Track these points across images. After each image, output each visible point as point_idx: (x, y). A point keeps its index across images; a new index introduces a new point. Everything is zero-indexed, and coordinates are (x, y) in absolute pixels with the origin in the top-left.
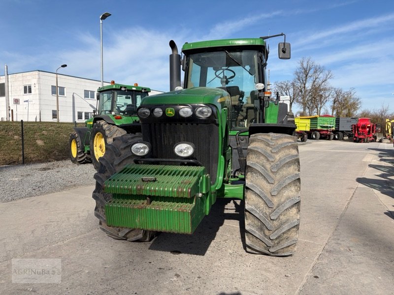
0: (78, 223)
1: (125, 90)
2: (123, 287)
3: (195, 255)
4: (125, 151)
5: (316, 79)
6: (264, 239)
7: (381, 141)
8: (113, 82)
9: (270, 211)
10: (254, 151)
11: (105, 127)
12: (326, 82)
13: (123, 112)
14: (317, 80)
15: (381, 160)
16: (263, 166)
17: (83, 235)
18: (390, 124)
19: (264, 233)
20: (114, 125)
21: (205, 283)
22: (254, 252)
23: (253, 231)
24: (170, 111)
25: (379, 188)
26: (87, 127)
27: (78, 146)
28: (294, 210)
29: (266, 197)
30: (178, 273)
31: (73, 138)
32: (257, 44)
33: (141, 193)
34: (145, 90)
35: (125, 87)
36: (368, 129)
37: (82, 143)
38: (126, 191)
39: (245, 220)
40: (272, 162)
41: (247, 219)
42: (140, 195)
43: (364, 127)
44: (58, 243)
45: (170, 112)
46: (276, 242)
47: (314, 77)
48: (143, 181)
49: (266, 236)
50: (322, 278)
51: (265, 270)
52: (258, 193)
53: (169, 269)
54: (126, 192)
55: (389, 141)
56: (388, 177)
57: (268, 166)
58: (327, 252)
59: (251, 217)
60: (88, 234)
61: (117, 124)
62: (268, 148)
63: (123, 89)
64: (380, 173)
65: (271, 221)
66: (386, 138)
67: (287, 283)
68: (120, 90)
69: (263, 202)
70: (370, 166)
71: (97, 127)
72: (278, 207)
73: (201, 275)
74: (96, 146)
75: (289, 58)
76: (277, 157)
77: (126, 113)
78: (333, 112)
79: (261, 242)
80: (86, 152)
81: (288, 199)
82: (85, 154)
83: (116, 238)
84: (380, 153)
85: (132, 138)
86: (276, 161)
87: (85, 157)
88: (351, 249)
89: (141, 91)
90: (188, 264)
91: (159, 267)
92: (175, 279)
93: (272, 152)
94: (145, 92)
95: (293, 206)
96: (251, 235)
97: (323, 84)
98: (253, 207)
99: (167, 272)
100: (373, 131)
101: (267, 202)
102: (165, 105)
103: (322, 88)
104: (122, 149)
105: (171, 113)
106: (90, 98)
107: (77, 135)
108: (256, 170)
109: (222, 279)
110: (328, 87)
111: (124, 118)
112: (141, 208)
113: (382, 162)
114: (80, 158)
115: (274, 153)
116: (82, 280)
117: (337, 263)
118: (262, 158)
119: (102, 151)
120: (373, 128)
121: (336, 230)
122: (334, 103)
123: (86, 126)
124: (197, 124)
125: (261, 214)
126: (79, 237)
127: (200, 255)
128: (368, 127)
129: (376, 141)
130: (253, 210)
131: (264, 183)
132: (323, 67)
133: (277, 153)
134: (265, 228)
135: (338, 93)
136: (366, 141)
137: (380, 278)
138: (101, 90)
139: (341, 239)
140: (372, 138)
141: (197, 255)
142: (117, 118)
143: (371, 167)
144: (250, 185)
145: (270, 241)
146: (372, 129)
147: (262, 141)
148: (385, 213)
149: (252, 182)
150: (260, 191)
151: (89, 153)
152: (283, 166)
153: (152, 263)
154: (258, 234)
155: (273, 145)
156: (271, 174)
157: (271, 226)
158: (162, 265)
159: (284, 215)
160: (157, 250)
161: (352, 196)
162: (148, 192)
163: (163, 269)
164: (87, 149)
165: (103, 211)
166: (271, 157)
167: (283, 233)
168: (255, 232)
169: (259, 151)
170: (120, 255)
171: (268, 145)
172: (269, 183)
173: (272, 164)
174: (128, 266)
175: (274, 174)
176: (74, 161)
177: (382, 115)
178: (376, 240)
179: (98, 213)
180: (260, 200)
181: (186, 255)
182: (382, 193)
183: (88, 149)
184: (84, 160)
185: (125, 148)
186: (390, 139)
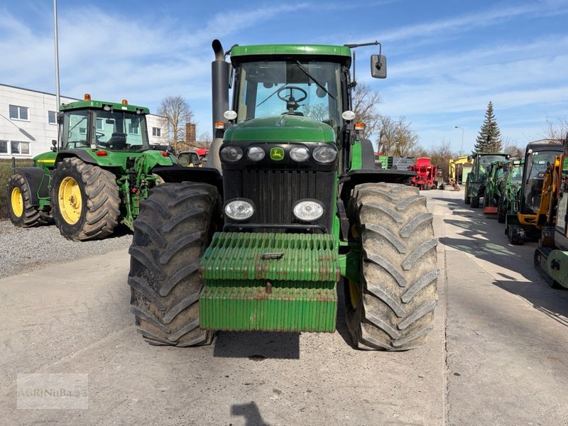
0: (78, 324)
1: (110, 111)
2: (207, 417)
3: (287, 360)
4: (176, 210)
5: (359, 102)
6: (390, 330)
7: (442, 188)
8: (88, 97)
9: (401, 292)
10: (372, 208)
11: (81, 168)
12: (373, 107)
13: (107, 145)
14: (361, 104)
15: (455, 213)
16: (388, 230)
17: (96, 343)
18: (454, 166)
19: (391, 322)
20: (95, 165)
21: (322, 399)
22: (369, 348)
23: (376, 320)
24: (277, 153)
25: (469, 250)
26: (38, 168)
27: (26, 198)
28: (432, 288)
29: (396, 272)
30: (276, 388)
31: (14, 184)
32: (342, 55)
33: (263, 277)
34: (141, 110)
35: (110, 106)
36: (428, 172)
37: (34, 194)
38: (239, 275)
39: (365, 305)
40: (401, 223)
41: (367, 304)
42: (260, 280)
43: (423, 170)
44: (60, 359)
45: (277, 155)
46: (404, 332)
47: (357, 100)
48: (263, 258)
49: (392, 325)
50: (465, 376)
51: (390, 371)
52: (386, 268)
53: (261, 384)
54: (239, 277)
55: (453, 188)
56: (474, 236)
57: (396, 230)
58: (452, 339)
59: (374, 300)
60: (103, 341)
61: (100, 164)
62: (391, 204)
63: (107, 108)
64: (461, 230)
65: (402, 305)
66: (448, 183)
67: (427, 387)
68: (102, 109)
69: (392, 279)
70: (446, 221)
71: (64, 169)
72: (412, 285)
73: (311, 388)
74: (62, 198)
75: (385, 77)
76: (406, 216)
77: (111, 146)
78: (379, 148)
79: (384, 335)
80: (41, 208)
81: (424, 274)
82: (38, 211)
83: (159, 343)
84: (449, 204)
85: (182, 190)
86: (406, 222)
87: (38, 215)
88: (478, 332)
89: (135, 113)
90: (283, 374)
91: (244, 382)
92: (276, 397)
93: (397, 210)
94: (141, 114)
95: (430, 284)
96: (371, 326)
97: (369, 109)
98: (378, 287)
99: (260, 388)
100: (434, 174)
101: (398, 280)
102: (268, 143)
103: (366, 115)
104: (170, 207)
105: (279, 155)
106: (19, 119)
107: (22, 180)
108: (381, 235)
109: (341, 391)
110: (373, 115)
111: (111, 154)
112: (261, 300)
113: (457, 216)
114: (28, 217)
115: (401, 211)
116: (134, 414)
117: (471, 353)
118: (385, 218)
119: (74, 206)
120: (434, 171)
121: (448, 309)
122: (381, 136)
123: (35, 166)
124: (315, 172)
125: (390, 297)
126: (92, 346)
127: (293, 358)
128: (429, 170)
129: (436, 188)
130: (378, 291)
131: (393, 253)
132: (369, 86)
133: (404, 211)
134: (392, 315)
135: (386, 123)
136: (425, 188)
137: (529, 368)
138: (67, 108)
139: (460, 321)
140: (433, 184)
141: (289, 359)
142: (100, 155)
143: (447, 223)
144: (373, 257)
145: (397, 332)
146: (432, 172)
147: (379, 194)
148: (493, 283)
149: (375, 252)
150: (388, 265)
151: (47, 209)
152: (416, 229)
153: (231, 377)
154: (383, 324)
155: (396, 200)
156: (401, 240)
157: (402, 312)
158: (248, 379)
159: (420, 296)
160: (228, 356)
161: (445, 263)
162: (274, 275)
163: (253, 384)
164: (43, 202)
165: (146, 304)
166: (398, 216)
167: (416, 321)
168: (379, 322)
169: (381, 208)
170: (175, 369)
171: (390, 200)
172: (399, 253)
173: (401, 226)
174: (197, 385)
175: (404, 240)
176: (18, 222)
177: (442, 154)
178: (500, 320)
179: (138, 308)
180: (388, 277)
181: (273, 360)
182: (476, 256)
183: (47, 203)
184: (37, 220)
185: (175, 206)
186: (454, 186)
